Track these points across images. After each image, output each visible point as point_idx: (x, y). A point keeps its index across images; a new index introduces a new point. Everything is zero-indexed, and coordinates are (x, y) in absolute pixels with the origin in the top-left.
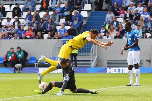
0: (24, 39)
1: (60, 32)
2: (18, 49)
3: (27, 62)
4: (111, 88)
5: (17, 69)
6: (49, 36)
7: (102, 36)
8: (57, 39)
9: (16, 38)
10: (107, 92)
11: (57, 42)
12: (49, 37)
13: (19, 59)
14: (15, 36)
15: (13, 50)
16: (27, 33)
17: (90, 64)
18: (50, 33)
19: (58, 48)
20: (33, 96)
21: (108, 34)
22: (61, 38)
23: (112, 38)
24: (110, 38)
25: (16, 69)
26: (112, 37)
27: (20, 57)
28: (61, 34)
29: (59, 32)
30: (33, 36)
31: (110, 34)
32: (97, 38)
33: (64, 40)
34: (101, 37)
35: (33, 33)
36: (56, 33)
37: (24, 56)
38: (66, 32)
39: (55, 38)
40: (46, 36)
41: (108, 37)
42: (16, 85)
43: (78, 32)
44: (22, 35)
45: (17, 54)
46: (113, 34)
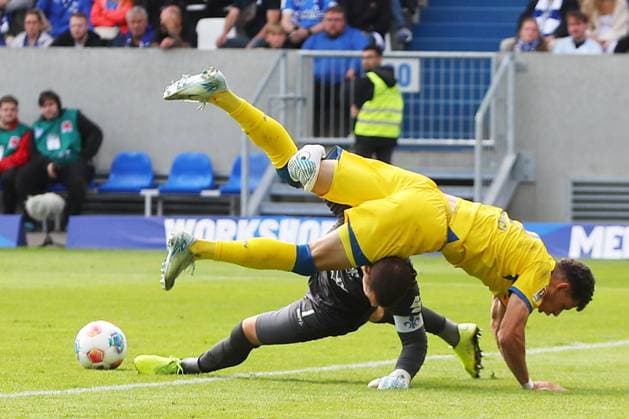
0: (79, 47)
1: (296, 8)
2: (42, 102)
3: (97, 185)
4: (595, 346)
5: (37, 226)
6: (228, 30)
7: (547, 35)
8: (278, 48)
9: (32, 42)
10: (571, 369)
11: (275, 70)
12: (232, 34)
13: (50, 167)
14: (28, 27)
15: (15, 109)
16: (101, 10)
18: (233, 11)
19: (282, 105)
20: (131, 386)
21: (578, 24)
22: (298, 45)
23: (605, 50)
24: (590, 48)
25: (29, 224)
26: (603, 43)
27: (53, 151)
28: (299, 20)
30: (132, 27)
31: (593, 28)
32: (517, 49)
33: (317, 59)
34: (536, 43)
35: (136, 9)
36: (271, 14)
37: (78, 149)
38: (332, 9)
39: (266, 45)
40: (211, 30)
41: (578, 44)
42: (29, 322)
43: (405, 10)
44: (68, 23)
45: (38, 133)
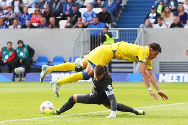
0: (28, 29)
1: (86, 17)
2: (18, 43)
3: (33, 65)
4: (166, 105)
5: (17, 76)
6: (68, 23)
7: (152, 23)
8: (81, 28)
9: (15, 27)
10: (160, 112)
11: (80, 34)
12: (69, 24)
13: (21, 60)
14: (14, 23)
15: (11, 45)
16: (34, 18)
17: (132, 68)
18: (69, 18)
19: (82, 43)
20: (43, 118)
22: (86, 27)
23: (167, 27)
25: (16, 75)
26: (167, 25)
27: (21, 56)
28: (86, 20)
29: (83, 17)
30: (42, 23)
32: (144, 27)
33: (91, 30)
34: (149, 25)
35: (43, 18)
36: (79, 19)
37: (28, 55)
38: (95, 17)
39: (77, 27)
40: (63, 23)
41: (160, 25)
42: (15, 101)
43: (114, 17)
44: (25, 22)
45: (18, 51)
46: (169, 20)
